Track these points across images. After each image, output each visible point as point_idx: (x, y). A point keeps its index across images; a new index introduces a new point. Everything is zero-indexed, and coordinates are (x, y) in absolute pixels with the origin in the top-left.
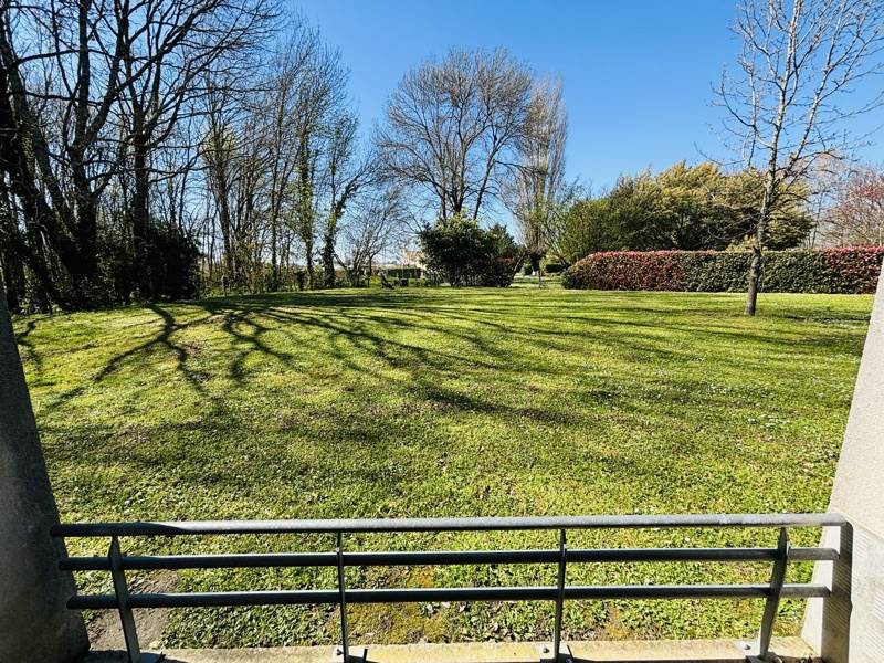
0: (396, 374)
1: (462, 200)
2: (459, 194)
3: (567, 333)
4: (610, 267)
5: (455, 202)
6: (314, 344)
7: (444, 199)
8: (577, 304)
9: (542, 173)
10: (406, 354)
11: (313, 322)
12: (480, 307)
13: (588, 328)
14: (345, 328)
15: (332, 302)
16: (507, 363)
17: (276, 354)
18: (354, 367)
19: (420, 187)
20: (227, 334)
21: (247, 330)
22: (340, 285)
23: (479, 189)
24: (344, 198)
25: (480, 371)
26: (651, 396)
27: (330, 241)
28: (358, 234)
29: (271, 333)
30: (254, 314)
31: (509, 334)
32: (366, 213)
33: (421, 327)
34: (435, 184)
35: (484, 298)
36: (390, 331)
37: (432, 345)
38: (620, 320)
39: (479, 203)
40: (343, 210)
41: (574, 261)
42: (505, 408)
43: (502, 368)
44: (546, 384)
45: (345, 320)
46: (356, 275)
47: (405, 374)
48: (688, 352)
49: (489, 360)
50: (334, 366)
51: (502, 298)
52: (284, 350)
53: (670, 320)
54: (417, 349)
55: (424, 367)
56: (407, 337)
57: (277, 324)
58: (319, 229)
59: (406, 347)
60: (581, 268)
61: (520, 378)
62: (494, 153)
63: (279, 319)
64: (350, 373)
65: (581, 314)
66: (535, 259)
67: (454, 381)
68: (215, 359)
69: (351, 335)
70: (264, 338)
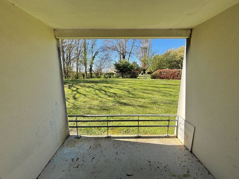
0: (110, 98)
1: (125, 55)
2: (124, 54)
3: (149, 90)
4: (163, 73)
5: (123, 56)
6: (91, 92)
7: (120, 55)
8: (153, 83)
9: (146, 48)
10: (112, 94)
11: (89, 87)
12: (129, 84)
13: (155, 89)
14: (97, 88)
15: (93, 82)
16: (135, 96)
17: (82, 94)
18: (100, 97)
19: (114, 52)
20: (70, 90)
21: (75, 89)
22: (93, 78)
23: (129, 52)
24: (95, 55)
25: (129, 98)
26: (165, 103)
27: (91, 66)
28: (98, 64)
29: (80, 89)
30: (75, 85)
31: (136, 90)
32: (100, 59)
33: (115, 88)
34: (118, 51)
35: (130, 81)
36: (108, 89)
37: (118, 92)
38: (162, 87)
39: (130, 56)
40: (95, 58)
41: (154, 71)
42: (134, 105)
43: (134, 98)
44: (143, 101)
45: (97, 87)
46: (98, 75)
47: (112, 99)
48: (176, 94)
49: (131, 96)
50: (96, 97)
51: (135, 81)
52: (84, 93)
53: (174, 87)
54: (115, 93)
55: (116, 97)
56: (112, 91)
57: (81, 87)
58: (88, 63)
59: (112, 93)
60: (155, 73)
61: (138, 99)
62: (133, 43)
63: (81, 86)
64: (100, 99)
65: (154, 85)
66: (144, 71)
67: (123, 100)
68: (69, 95)
69: (99, 90)
70: (79, 90)
